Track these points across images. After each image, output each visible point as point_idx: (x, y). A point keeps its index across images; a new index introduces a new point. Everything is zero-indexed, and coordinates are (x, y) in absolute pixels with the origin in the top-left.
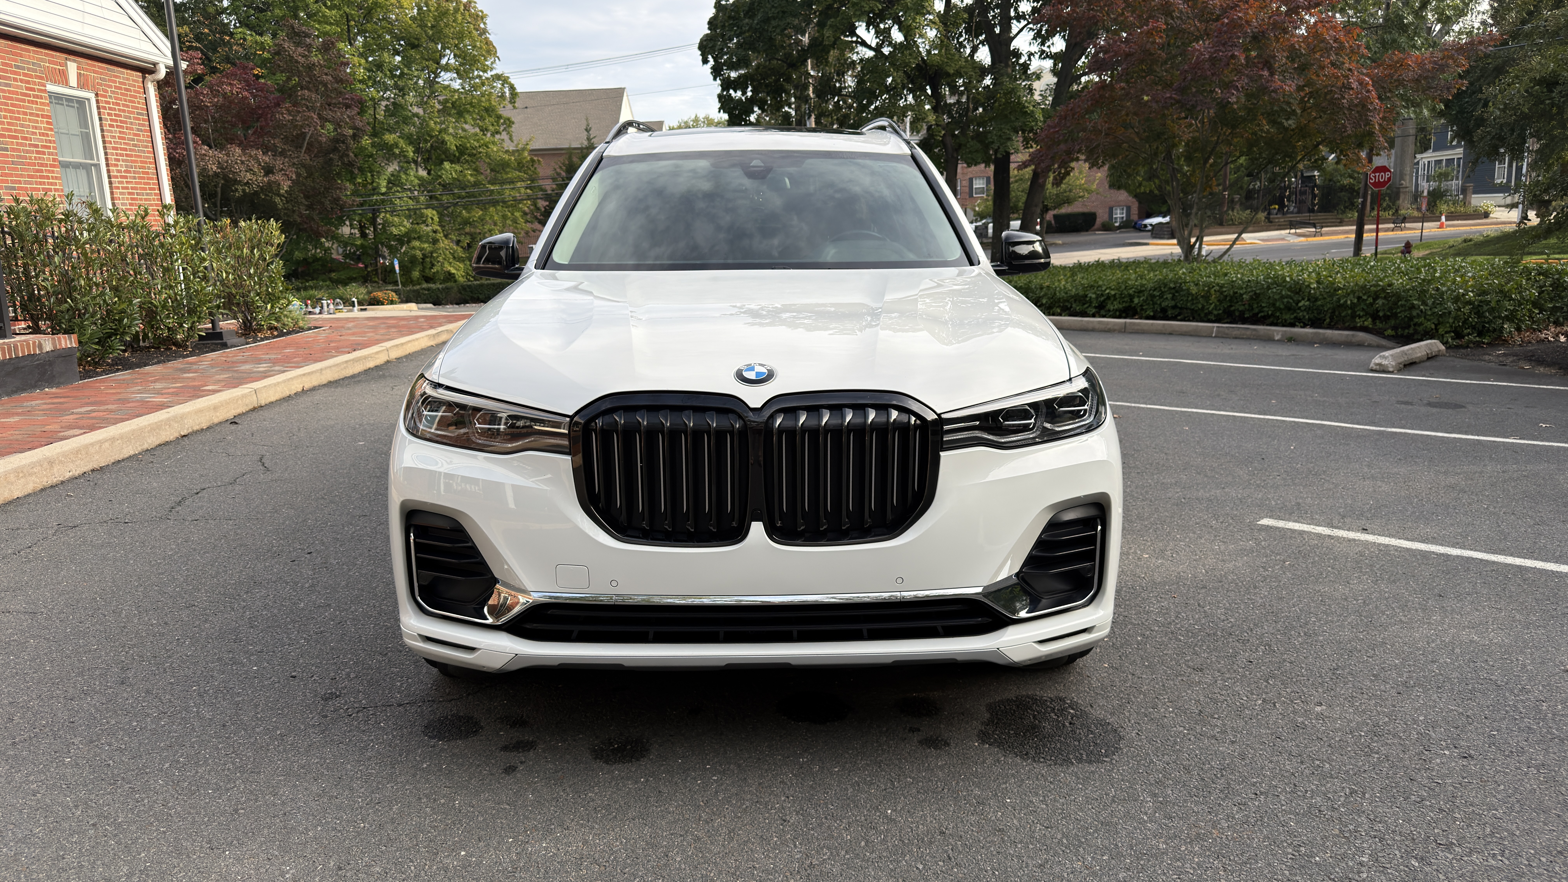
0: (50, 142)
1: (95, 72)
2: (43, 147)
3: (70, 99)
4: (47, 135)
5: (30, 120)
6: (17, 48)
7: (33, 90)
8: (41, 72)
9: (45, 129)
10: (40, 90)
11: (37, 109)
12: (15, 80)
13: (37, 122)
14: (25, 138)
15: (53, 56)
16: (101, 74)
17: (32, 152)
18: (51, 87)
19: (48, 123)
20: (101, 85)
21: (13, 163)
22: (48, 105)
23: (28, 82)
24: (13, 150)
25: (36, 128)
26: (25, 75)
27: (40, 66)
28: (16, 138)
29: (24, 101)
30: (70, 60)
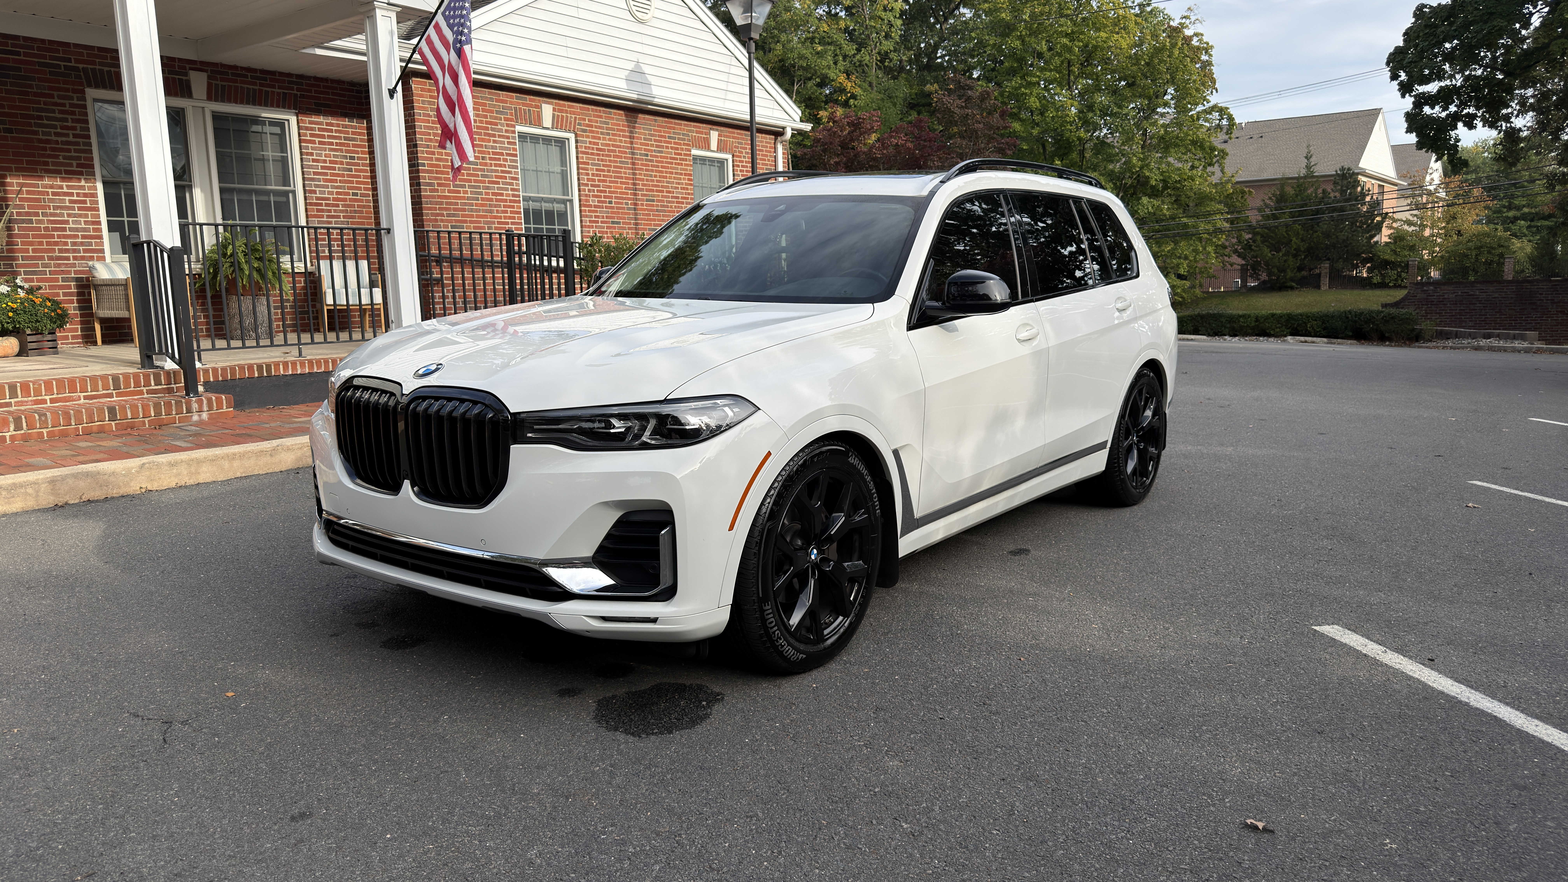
0: (689, 194)
1: (734, 137)
2: (682, 198)
3: (712, 161)
4: (687, 189)
5: (675, 178)
6: (671, 123)
7: (680, 154)
8: (689, 140)
9: (686, 184)
10: (685, 155)
11: (681, 169)
12: (667, 147)
13: (680, 179)
14: (669, 192)
15: (699, 127)
16: (738, 138)
17: (673, 202)
18: (695, 152)
19: (689, 180)
20: (737, 147)
21: (657, 211)
22: (691, 165)
23: (677, 149)
24: (658, 201)
25: (679, 184)
26: (675, 143)
27: (688, 136)
28: (662, 192)
29: (672, 163)
30: (713, 130)
